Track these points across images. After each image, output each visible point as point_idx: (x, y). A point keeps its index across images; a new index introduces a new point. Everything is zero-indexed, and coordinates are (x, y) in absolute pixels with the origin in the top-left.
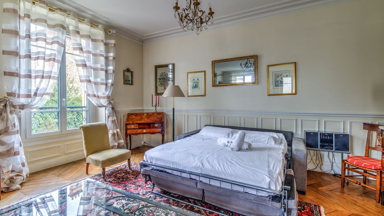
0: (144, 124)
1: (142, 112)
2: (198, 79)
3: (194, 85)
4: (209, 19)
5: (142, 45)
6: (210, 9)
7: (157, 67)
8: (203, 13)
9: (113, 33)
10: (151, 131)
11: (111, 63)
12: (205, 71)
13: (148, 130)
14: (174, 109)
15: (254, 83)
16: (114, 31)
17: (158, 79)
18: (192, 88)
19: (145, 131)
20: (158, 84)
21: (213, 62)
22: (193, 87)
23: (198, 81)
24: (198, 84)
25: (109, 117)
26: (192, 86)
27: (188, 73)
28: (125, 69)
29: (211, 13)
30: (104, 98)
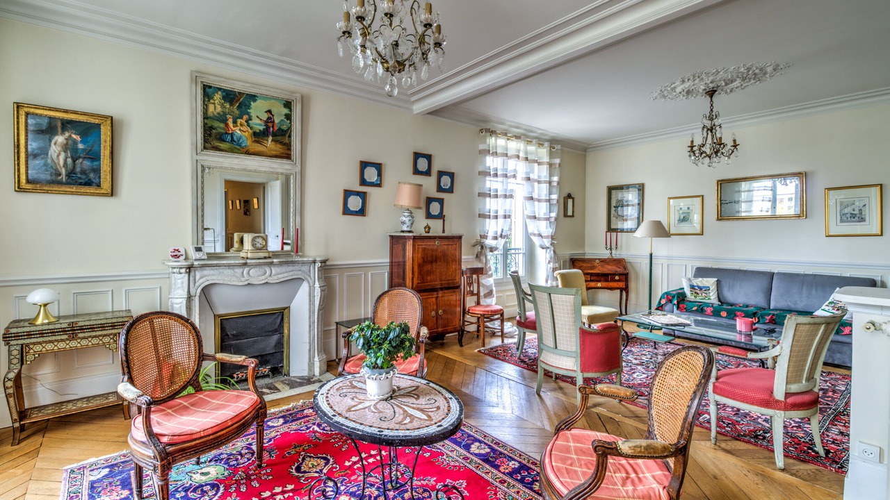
0: (598, 275)
1: (582, 257)
2: (688, 208)
3: (682, 217)
4: (733, 152)
5: (585, 156)
6: (735, 141)
7: (610, 189)
8: (724, 146)
9: (557, 149)
10: (609, 286)
11: (554, 190)
12: (703, 196)
13: (605, 284)
14: (651, 255)
15: (799, 216)
16: (559, 147)
17: (612, 207)
18: (676, 222)
19: (599, 285)
20: (612, 216)
21: (719, 183)
22: (679, 220)
23: (688, 211)
24: (689, 216)
25: (549, 262)
26: (677, 218)
27: (670, 198)
28: (566, 195)
29: (735, 146)
30: (547, 237)
